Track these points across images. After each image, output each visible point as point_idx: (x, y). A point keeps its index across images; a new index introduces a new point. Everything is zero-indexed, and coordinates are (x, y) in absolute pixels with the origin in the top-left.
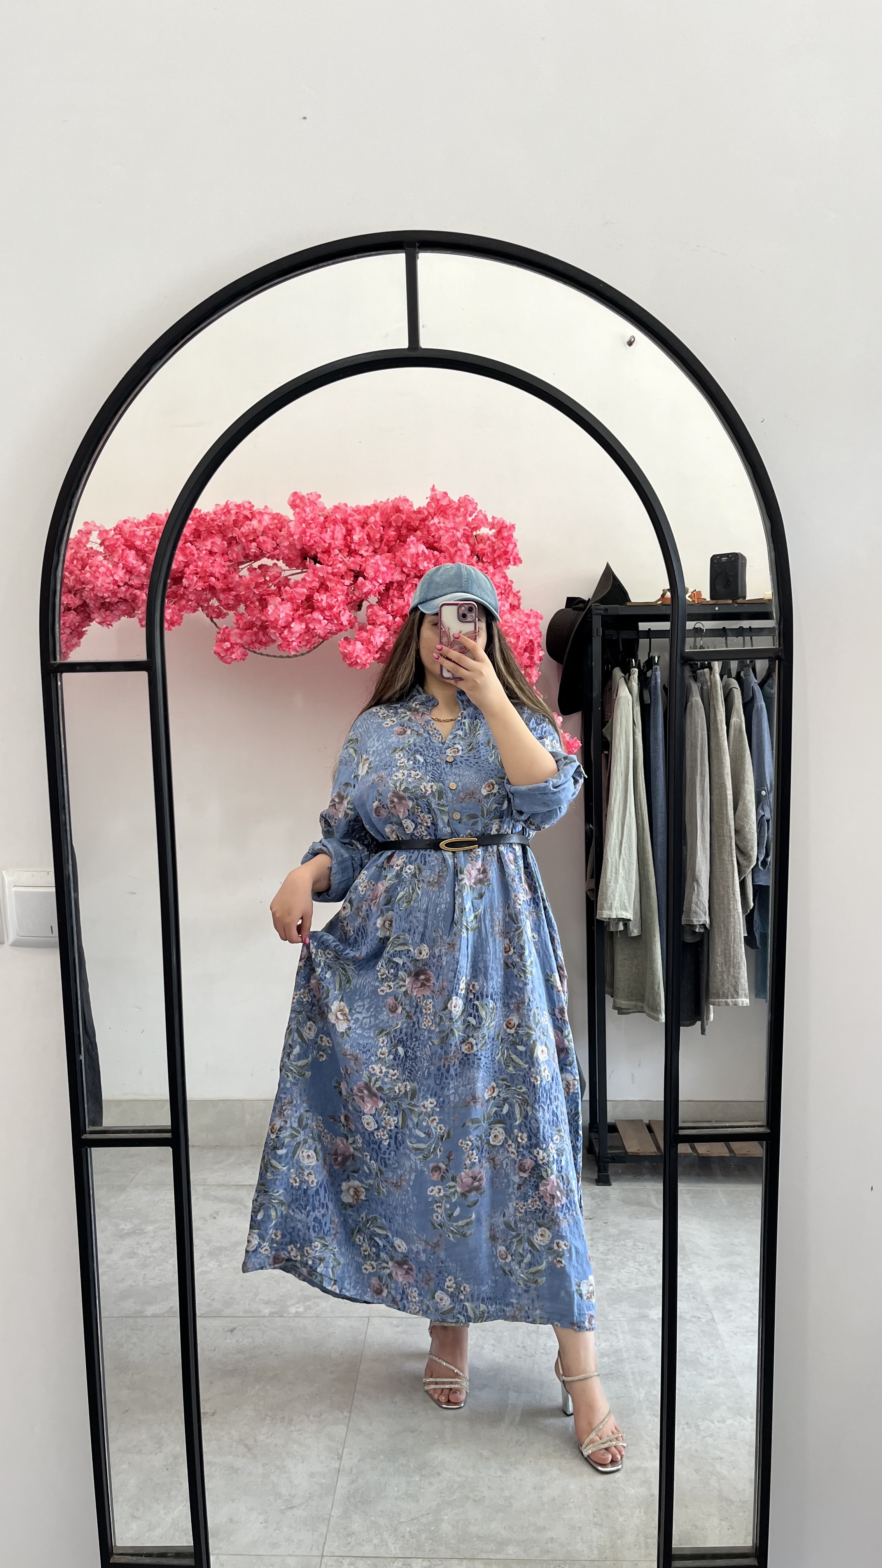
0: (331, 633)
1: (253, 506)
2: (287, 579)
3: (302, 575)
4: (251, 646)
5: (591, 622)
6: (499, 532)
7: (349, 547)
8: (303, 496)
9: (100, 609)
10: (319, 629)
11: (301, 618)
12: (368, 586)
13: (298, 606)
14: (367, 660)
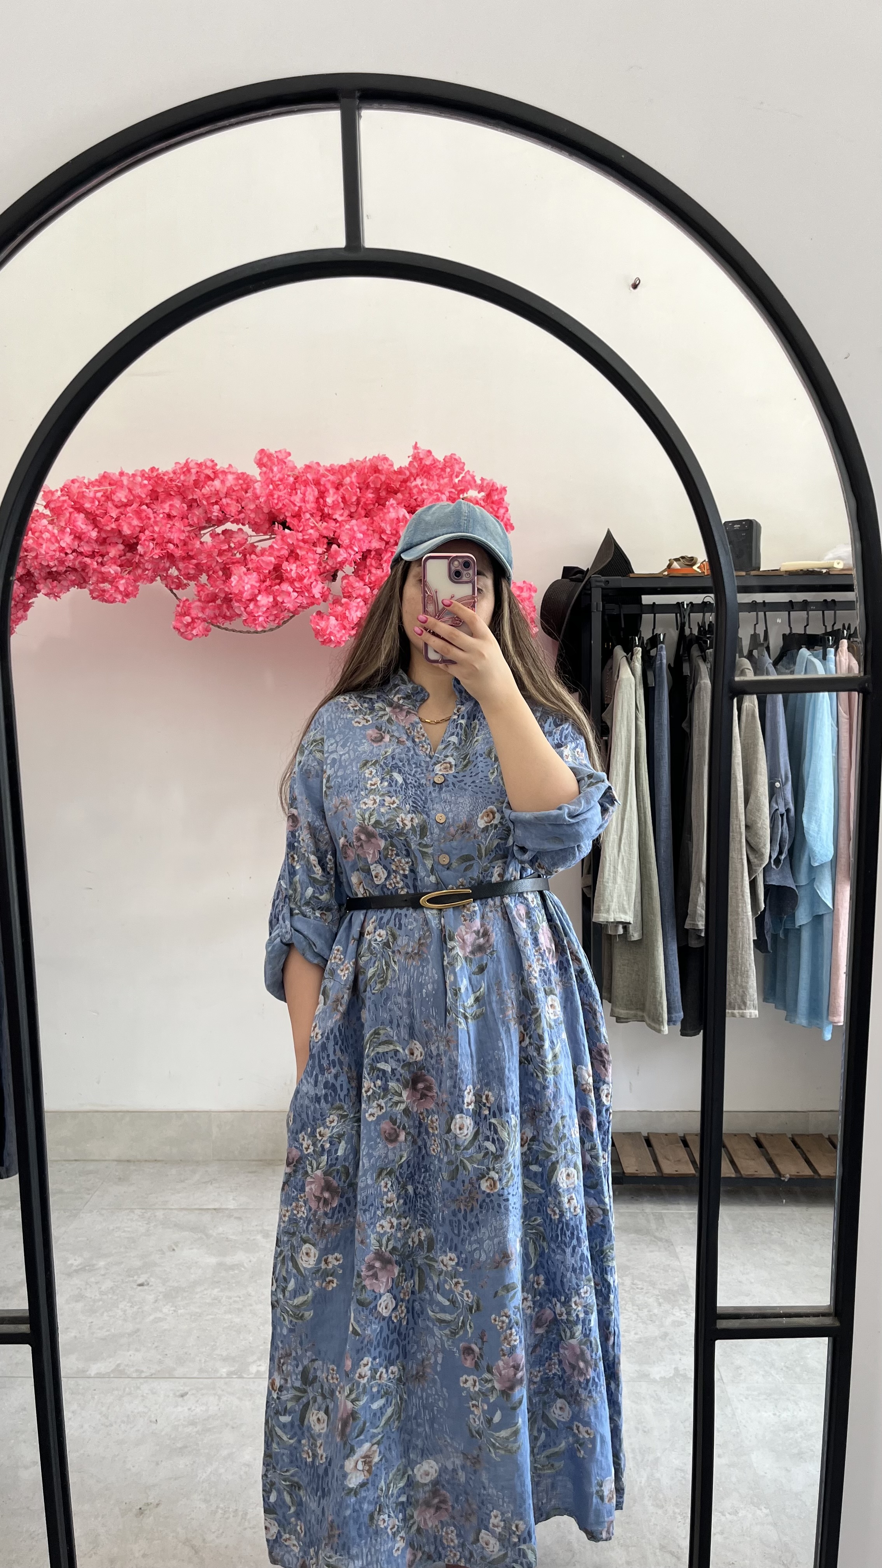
0: (301, 606)
1: (216, 465)
2: (253, 546)
3: (269, 543)
4: (214, 621)
5: (590, 595)
6: (489, 495)
7: (322, 511)
8: (271, 454)
9: (46, 579)
10: (289, 602)
11: (268, 591)
12: (343, 555)
13: (265, 577)
14: (341, 637)
